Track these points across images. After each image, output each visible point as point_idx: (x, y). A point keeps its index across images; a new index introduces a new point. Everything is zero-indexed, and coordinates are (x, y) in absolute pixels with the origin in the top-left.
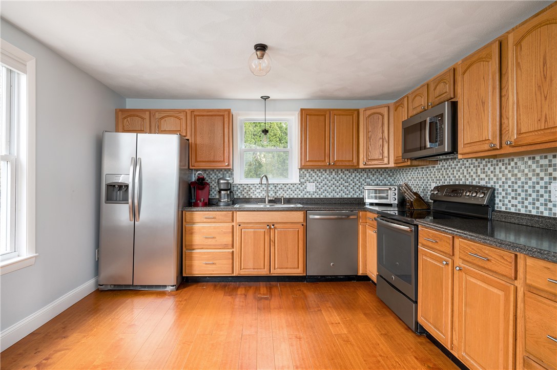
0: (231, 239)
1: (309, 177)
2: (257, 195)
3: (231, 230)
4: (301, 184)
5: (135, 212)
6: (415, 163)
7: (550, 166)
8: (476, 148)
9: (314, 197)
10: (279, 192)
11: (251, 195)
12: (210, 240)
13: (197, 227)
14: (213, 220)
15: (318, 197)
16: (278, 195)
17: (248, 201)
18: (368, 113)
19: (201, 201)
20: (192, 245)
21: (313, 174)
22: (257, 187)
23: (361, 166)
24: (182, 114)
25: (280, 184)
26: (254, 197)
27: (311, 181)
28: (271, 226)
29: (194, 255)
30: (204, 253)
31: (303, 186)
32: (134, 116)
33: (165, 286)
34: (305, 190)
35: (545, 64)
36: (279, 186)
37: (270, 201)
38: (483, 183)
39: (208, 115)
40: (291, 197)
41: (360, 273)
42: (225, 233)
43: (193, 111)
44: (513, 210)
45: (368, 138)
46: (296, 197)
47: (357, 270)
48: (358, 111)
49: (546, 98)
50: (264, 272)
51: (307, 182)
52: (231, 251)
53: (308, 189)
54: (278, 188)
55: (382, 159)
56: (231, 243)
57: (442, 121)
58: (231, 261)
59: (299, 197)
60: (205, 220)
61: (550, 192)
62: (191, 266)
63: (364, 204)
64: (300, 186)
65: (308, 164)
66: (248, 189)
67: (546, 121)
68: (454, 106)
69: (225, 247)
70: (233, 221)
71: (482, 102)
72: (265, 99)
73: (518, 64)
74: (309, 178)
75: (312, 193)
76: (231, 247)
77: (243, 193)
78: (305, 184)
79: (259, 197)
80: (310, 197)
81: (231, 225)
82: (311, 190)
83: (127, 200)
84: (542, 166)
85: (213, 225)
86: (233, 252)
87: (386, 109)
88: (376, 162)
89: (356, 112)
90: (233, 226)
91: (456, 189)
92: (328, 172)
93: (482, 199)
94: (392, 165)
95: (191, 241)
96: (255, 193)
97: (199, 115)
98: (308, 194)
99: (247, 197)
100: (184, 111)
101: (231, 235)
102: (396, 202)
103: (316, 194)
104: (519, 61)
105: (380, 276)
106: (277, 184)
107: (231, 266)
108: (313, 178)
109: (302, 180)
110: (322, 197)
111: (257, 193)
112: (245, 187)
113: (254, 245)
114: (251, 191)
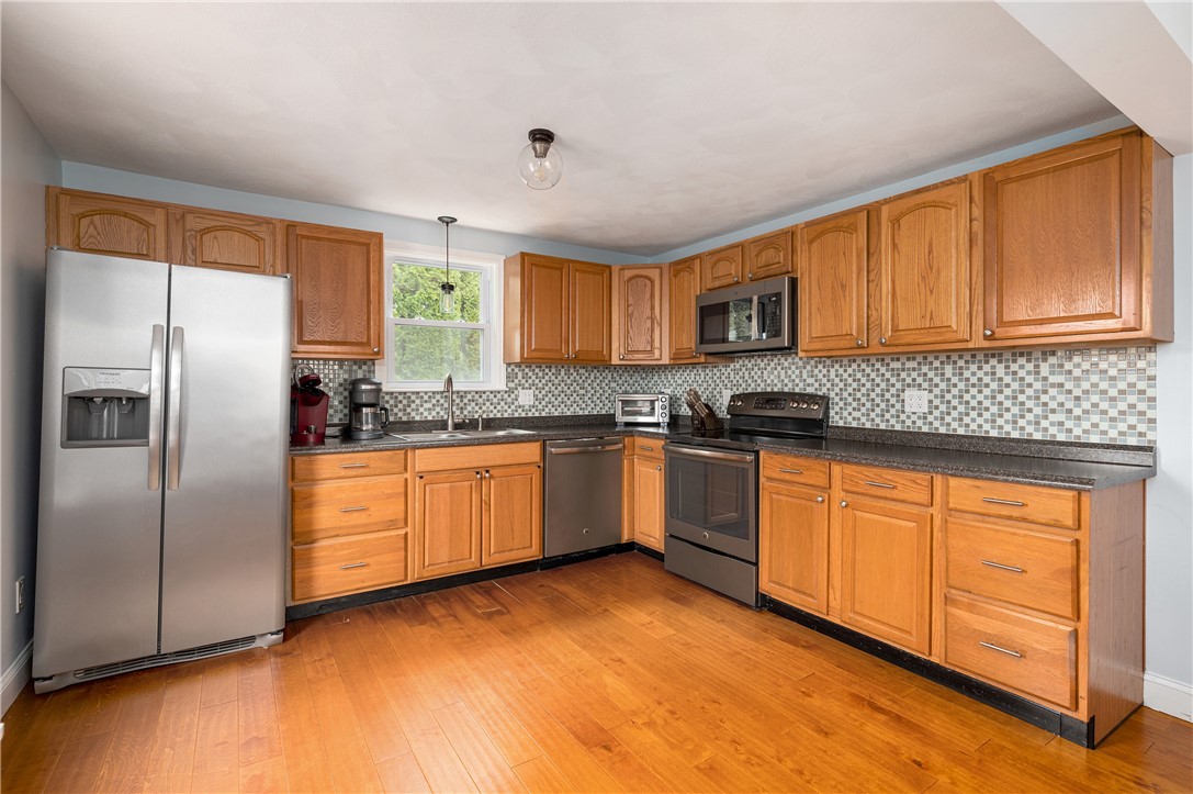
0: (403, 508)
1: (523, 378)
2: (426, 414)
3: (403, 490)
4: (510, 391)
5: (168, 466)
6: (710, 359)
7: (903, 370)
8: (831, 344)
9: (530, 415)
10: (469, 408)
11: (413, 414)
12: (355, 515)
13: (323, 490)
14: (362, 471)
15: (537, 414)
16: (466, 412)
17: (409, 426)
18: (628, 274)
19: (309, 431)
20: (311, 532)
21: (530, 374)
22: (426, 398)
23: (615, 361)
24: (264, 228)
25: (470, 392)
26: (418, 418)
27: (527, 385)
28: (482, 473)
29: (316, 554)
30: (342, 545)
31: (513, 396)
32: (114, 213)
33: (252, 639)
34: (516, 403)
35: (930, 252)
36: (469, 397)
37: (457, 427)
38: (810, 390)
39: (330, 240)
40: (491, 416)
41: (625, 538)
42: (389, 496)
43: (291, 227)
44: (854, 424)
45: (629, 316)
46: (499, 415)
47: (620, 536)
48: (609, 267)
49: (931, 292)
50: (470, 564)
51: (519, 388)
52: (402, 532)
53: (521, 401)
54: (466, 401)
55: (651, 351)
56: (402, 515)
57: (779, 302)
58: (403, 553)
59: (506, 415)
60: (344, 473)
61: (903, 401)
62: (309, 580)
63: (615, 424)
64: (506, 396)
65: (535, 354)
66: (405, 402)
67: (931, 318)
68: (794, 283)
69: (390, 525)
70: (406, 469)
71: (842, 285)
72: (447, 223)
73: (894, 245)
74: (523, 382)
75: (527, 407)
76: (402, 524)
78: (516, 392)
79: (430, 418)
80: (523, 415)
81: (401, 478)
82: (526, 401)
83: (146, 436)
84: (893, 370)
85: (363, 481)
86: (406, 534)
87: (657, 271)
88: (641, 356)
89: (607, 271)
90: (406, 479)
91: (772, 399)
92: (553, 370)
93: (815, 411)
94: (666, 360)
95: (310, 522)
96: (421, 410)
97: (308, 238)
98: (520, 410)
99: (405, 419)
100: (268, 222)
101: (403, 499)
102: (667, 420)
103: (533, 410)
104: (896, 241)
105: (671, 536)
106: (465, 392)
107: (403, 564)
108: (530, 381)
109: (512, 385)
110: (543, 414)
111: (425, 410)
112: (400, 398)
113: (451, 515)
114: (413, 406)
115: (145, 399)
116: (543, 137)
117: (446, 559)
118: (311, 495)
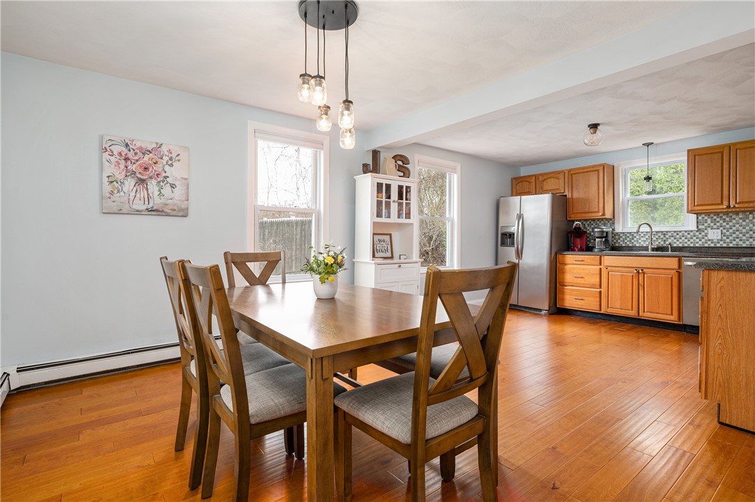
0: (598, 280)
1: (712, 222)
2: (642, 243)
3: (598, 272)
4: (700, 231)
5: (519, 254)
9: (718, 245)
10: (670, 241)
11: (635, 243)
12: (579, 279)
13: (568, 267)
14: (582, 263)
15: (725, 245)
19: (578, 246)
20: (563, 282)
21: (718, 220)
22: (642, 235)
24: (562, 174)
25: (670, 232)
26: (638, 245)
27: (715, 227)
28: (640, 272)
29: (566, 291)
30: (575, 289)
31: (703, 234)
32: (524, 181)
33: (540, 310)
34: (706, 238)
36: (670, 234)
39: (583, 172)
40: (686, 245)
42: (593, 274)
43: (570, 171)
46: (692, 245)
50: (632, 313)
51: (709, 229)
52: (598, 290)
53: (710, 237)
54: (667, 236)
56: (598, 283)
58: (598, 299)
59: (697, 245)
60: (575, 262)
62: (563, 299)
64: (697, 234)
65: (698, 208)
66: (631, 237)
69: (593, 286)
70: (600, 264)
72: (648, 146)
74: (712, 224)
75: (716, 241)
76: (598, 287)
77: (626, 241)
78: (706, 231)
80: (712, 245)
81: (599, 267)
82: (715, 237)
83: (514, 244)
85: (582, 267)
86: (600, 291)
90: (601, 269)
92: (741, 216)
95: (563, 279)
96: (640, 241)
97: (576, 174)
98: (709, 242)
99: (631, 245)
100: (563, 172)
101: (598, 276)
103: (721, 243)
106: (667, 232)
107: (598, 304)
108: (718, 224)
109: (701, 227)
110: (731, 245)
112: (628, 235)
113: (621, 287)
114: (635, 239)
115: (514, 234)
116: (594, 127)
117: (618, 306)
118: (564, 269)
